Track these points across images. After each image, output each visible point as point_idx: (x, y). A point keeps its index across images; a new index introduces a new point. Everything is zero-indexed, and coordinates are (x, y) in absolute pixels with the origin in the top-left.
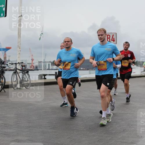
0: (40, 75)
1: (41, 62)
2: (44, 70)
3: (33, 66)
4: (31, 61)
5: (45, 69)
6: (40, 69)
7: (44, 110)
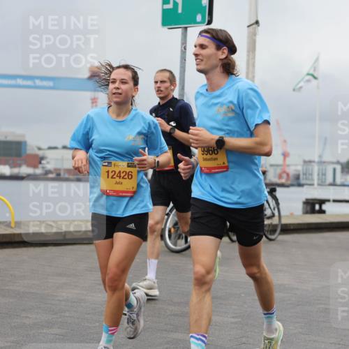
0: (307, 200)
1: (310, 162)
2: (319, 185)
3: (288, 175)
4: (282, 158)
5: (321, 184)
6: (308, 182)
7: (323, 306)
